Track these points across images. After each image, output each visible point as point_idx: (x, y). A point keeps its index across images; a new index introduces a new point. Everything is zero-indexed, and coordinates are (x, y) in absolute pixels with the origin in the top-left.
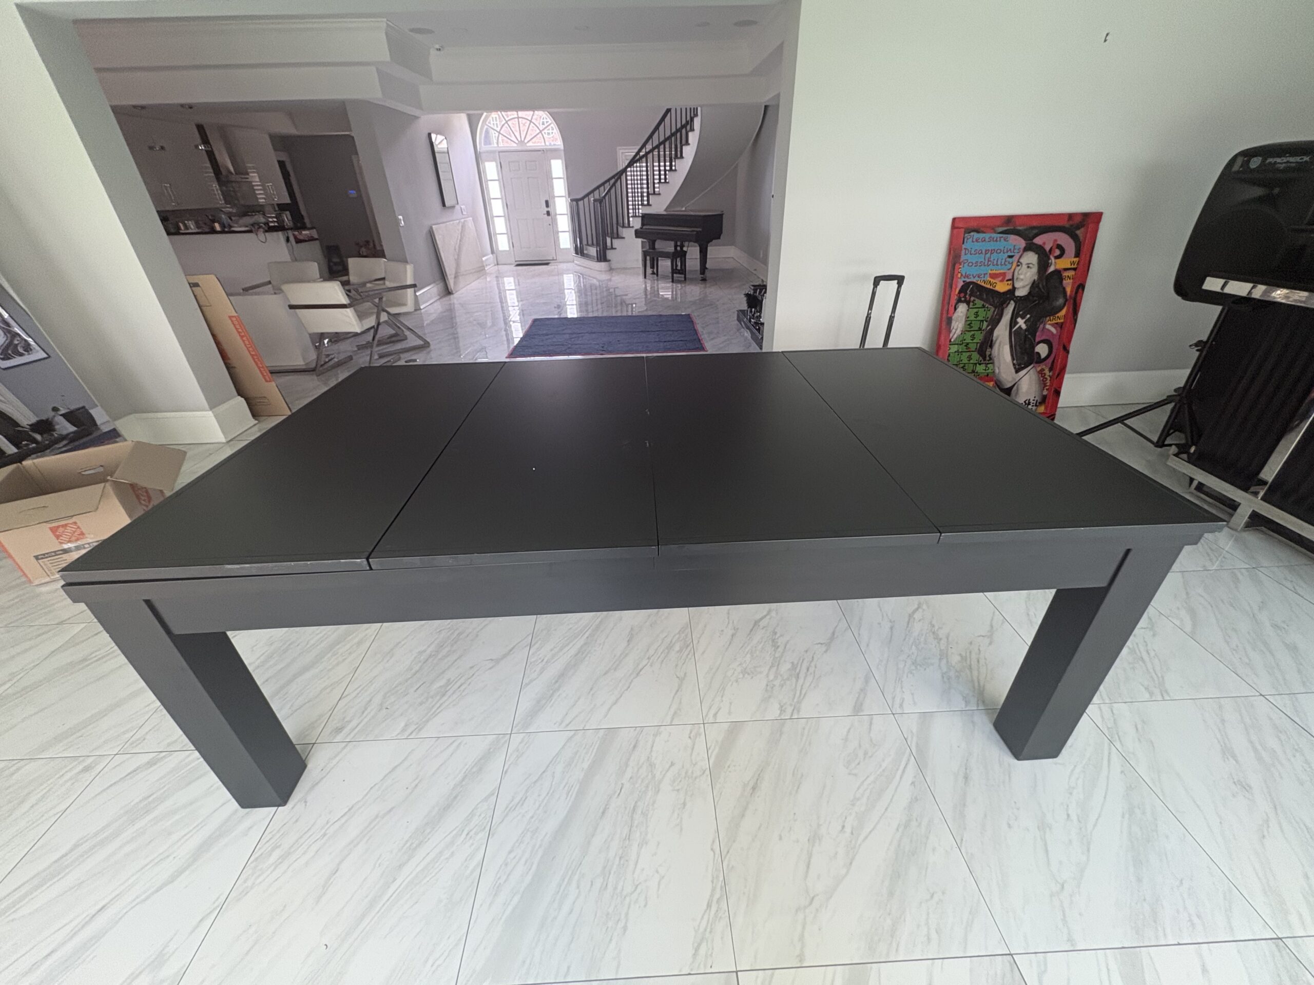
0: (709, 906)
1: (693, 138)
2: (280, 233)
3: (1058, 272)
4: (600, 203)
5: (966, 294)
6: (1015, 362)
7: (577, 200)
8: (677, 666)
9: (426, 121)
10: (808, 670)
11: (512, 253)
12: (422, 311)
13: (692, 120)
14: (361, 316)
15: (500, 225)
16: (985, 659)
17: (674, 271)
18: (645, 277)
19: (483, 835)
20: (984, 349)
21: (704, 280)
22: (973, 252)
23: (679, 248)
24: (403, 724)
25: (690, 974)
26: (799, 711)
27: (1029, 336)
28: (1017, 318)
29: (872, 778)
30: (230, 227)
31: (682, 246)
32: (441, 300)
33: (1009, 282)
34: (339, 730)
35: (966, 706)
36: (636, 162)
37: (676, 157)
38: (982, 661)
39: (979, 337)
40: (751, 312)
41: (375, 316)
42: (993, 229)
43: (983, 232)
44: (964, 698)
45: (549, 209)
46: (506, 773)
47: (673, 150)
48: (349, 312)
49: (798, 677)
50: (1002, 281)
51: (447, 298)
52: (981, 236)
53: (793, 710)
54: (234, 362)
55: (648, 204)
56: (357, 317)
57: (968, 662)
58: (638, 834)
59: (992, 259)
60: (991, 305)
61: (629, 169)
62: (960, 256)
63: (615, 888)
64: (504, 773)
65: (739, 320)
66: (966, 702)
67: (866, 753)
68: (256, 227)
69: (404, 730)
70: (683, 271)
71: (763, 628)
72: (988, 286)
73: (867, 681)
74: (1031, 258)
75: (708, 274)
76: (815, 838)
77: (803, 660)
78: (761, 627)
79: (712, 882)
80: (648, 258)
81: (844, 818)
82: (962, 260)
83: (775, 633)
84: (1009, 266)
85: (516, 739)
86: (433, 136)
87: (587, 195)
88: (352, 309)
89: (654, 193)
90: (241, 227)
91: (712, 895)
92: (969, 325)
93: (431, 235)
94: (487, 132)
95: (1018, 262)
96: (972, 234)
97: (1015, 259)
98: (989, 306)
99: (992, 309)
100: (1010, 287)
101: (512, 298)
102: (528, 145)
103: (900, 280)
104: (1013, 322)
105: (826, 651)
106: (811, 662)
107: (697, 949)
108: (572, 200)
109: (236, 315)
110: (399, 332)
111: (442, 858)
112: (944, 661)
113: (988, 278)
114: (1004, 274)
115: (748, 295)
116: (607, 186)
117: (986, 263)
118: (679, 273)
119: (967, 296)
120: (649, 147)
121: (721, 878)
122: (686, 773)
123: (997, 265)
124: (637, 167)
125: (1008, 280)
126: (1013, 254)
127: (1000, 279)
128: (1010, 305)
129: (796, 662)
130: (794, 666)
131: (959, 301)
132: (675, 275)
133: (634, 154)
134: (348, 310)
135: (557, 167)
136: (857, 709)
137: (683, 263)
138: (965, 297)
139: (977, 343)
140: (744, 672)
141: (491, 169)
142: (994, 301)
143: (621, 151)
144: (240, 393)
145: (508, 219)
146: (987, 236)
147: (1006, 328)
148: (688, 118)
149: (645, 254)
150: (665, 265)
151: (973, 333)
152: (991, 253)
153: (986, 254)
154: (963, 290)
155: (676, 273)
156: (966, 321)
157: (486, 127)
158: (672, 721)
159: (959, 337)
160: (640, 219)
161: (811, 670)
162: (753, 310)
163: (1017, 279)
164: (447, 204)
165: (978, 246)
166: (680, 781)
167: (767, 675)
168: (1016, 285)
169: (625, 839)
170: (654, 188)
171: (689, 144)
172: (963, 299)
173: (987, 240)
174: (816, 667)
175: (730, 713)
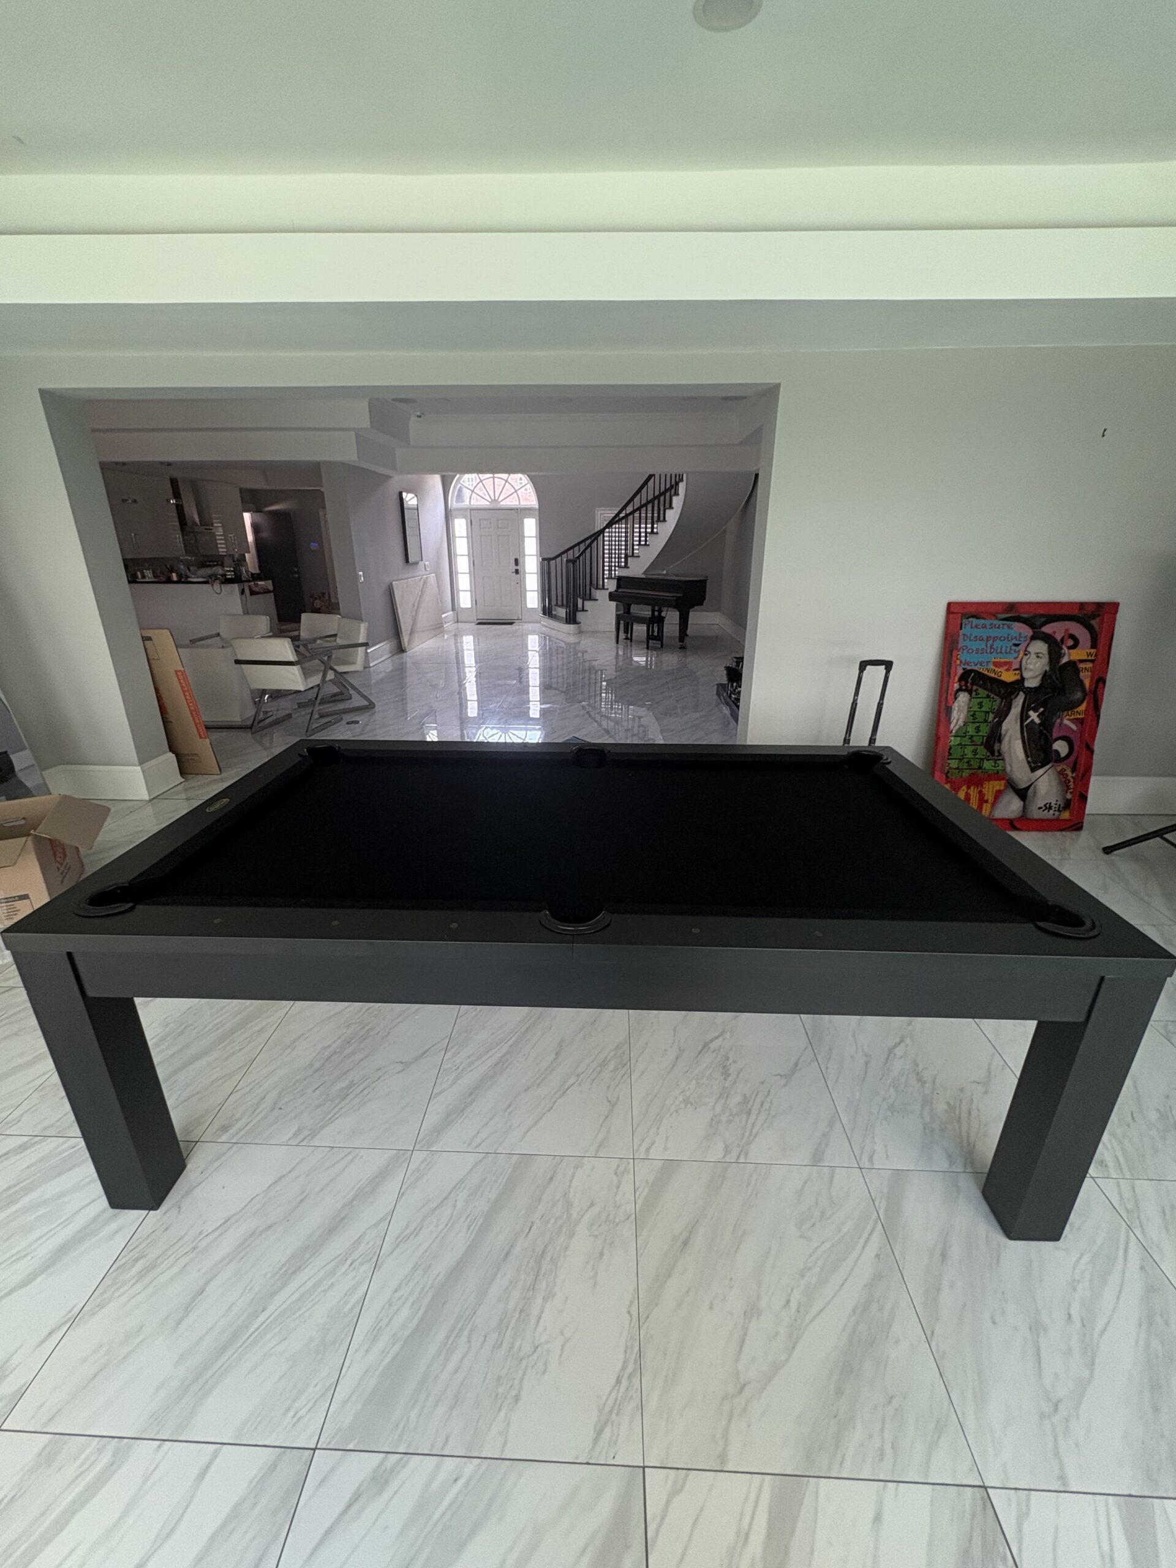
0: (618, 1381)
1: (678, 502)
2: (236, 585)
3: (1072, 664)
4: (574, 564)
5: (967, 682)
6: (1029, 759)
7: (549, 560)
8: (609, 1087)
9: (397, 481)
10: (762, 1105)
11: (475, 610)
12: (371, 669)
13: (677, 484)
14: (306, 674)
15: (464, 582)
16: (979, 1110)
17: (650, 637)
18: (617, 642)
19: (367, 1268)
20: (992, 742)
21: (683, 648)
22: (972, 638)
23: (656, 613)
24: (295, 1129)
25: (588, 1464)
26: (746, 1154)
27: (1045, 731)
28: (1028, 710)
29: (827, 1245)
30: (188, 577)
31: (660, 611)
32: (392, 658)
33: (1017, 672)
34: (225, 1128)
35: (951, 1166)
36: (615, 523)
37: (659, 520)
38: (974, 1113)
39: (985, 730)
40: (732, 686)
41: (321, 674)
42: (994, 615)
43: (983, 618)
44: (949, 1157)
45: (518, 568)
46: (403, 1194)
47: (656, 512)
48: (295, 669)
49: (749, 1113)
50: (1007, 670)
51: (400, 656)
52: (981, 622)
53: (741, 1151)
54: (171, 715)
55: (626, 566)
56: (302, 676)
57: (957, 1113)
58: (544, 1284)
59: (994, 647)
60: (997, 695)
61: (607, 530)
62: (957, 643)
63: (511, 1348)
64: (401, 1195)
65: (718, 694)
66: (950, 1162)
67: (823, 1214)
68: (213, 579)
69: (295, 1135)
70: (659, 638)
71: (713, 1052)
72: (993, 675)
73: (831, 1125)
74: (1040, 647)
75: (687, 640)
76: (752, 1312)
77: (757, 1095)
78: (712, 1049)
79: (626, 1352)
80: (622, 622)
81: (790, 1291)
82: (960, 645)
83: (727, 1059)
84: (1016, 655)
85: (418, 1157)
86: (404, 494)
87: (560, 555)
88: (299, 666)
89: (633, 555)
90: (198, 577)
91: (624, 1368)
92: (973, 716)
93: (390, 592)
94: (460, 490)
95: (1026, 650)
96: (971, 619)
97: (1022, 647)
98: (995, 697)
99: (999, 700)
100: (1018, 677)
101: (469, 658)
102: (501, 503)
103: (888, 665)
104: (1024, 716)
105: (785, 1085)
106: (767, 1096)
107: (599, 1433)
108: (544, 559)
109: (182, 669)
110: (344, 690)
111: (319, 1290)
112: (927, 1108)
113: (992, 667)
114: (1009, 663)
115: (728, 669)
116: (582, 547)
117: (988, 651)
118: (655, 641)
119: (969, 685)
120: (629, 509)
121: (636, 1349)
122: (608, 1215)
123: (1001, 652)
124: (615, 528)
125: (1015, 670)
126: (1019, 642)
127: (1007, 667)
128: (1019, 697)
129: (748, 1096)
130: (745, 1100)
131: (960, 690)
132: (650, 641)
133: (614, 515)
134: (295, 667)
135: (530, 526)
136: (817, 1158)
137: (661, 630)
138: (966, 685)
139: (983, 736)
140: (686, 1101)
141: (460, 526)
142: (1000, 692)
143: (599, 512)
144: (172, 749)
145: (473, 573)
146: (988, 622)
147: (1016, 722)
148: (673, 483)
149: (619, 618)
150: (640, 630)
151: (977, 724)
152: (994, 641)
153: (987, 640)
154: (964, 677)
155: (652, 639)
156: (968, 712)
157: (459, 485)
158: (597, 1151)
159: (960, 728)
160: (615, 582)
161: (766, 1106)
162: (735, 684)
163: (1026, 669)
164: (411, 560)
165: (976, 632)
166: (600, 1226)
167: (713, 1108)
168: (1026, 675)
169: (529, 1290)
170: (633, 549)
171: (673, 508)
172: (964, 688)
173: (988, 627)
174: (771, 1103)
175: (665, 1149)
